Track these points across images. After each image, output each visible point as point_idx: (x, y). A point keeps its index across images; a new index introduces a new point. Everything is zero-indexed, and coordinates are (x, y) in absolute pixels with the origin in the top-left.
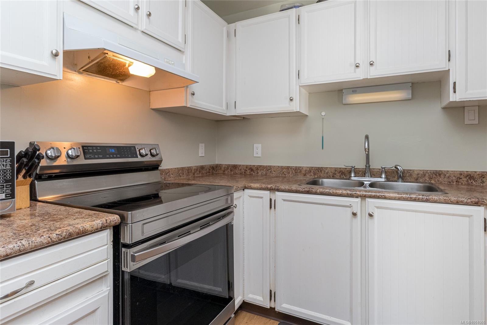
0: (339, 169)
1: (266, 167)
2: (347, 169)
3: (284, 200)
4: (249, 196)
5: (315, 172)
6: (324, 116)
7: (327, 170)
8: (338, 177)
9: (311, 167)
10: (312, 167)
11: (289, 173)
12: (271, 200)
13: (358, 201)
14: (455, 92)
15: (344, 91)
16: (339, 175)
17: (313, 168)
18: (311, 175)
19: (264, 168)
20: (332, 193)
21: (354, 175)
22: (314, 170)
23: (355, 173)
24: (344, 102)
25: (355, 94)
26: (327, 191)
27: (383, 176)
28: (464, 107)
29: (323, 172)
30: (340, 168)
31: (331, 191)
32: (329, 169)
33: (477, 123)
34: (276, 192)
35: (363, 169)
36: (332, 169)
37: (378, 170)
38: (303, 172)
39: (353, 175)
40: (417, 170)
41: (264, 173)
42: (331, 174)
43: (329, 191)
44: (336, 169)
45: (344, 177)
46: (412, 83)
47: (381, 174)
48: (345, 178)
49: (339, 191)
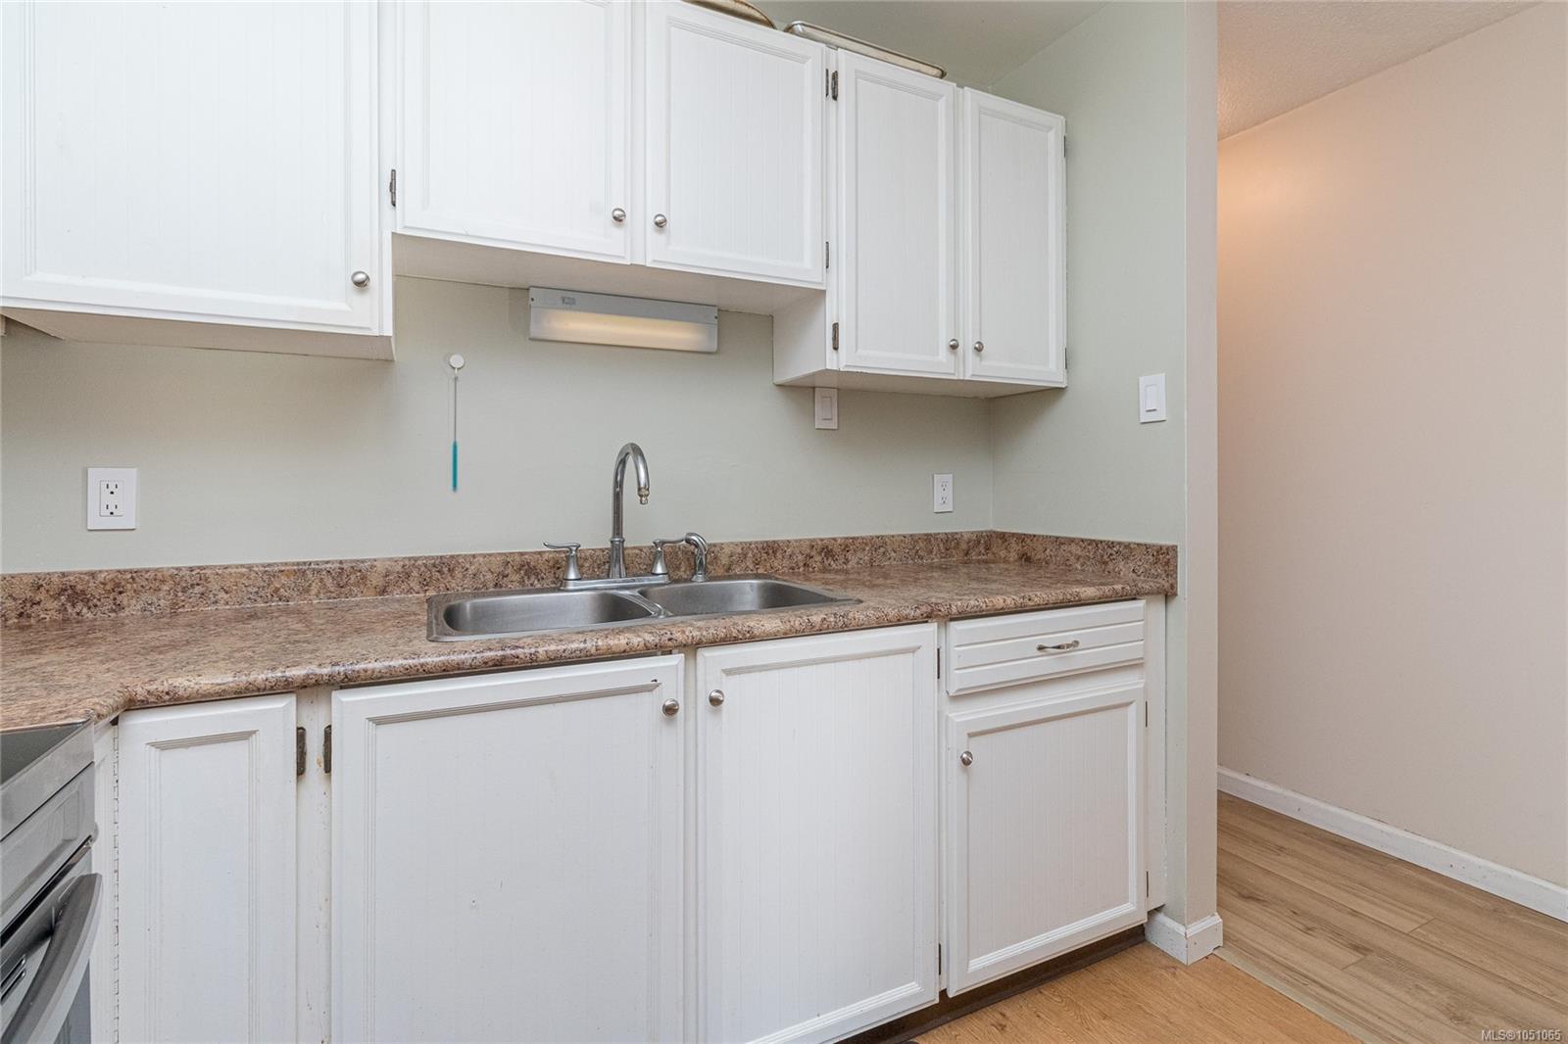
0: (517, 558)
1: (172, 576)
2: (546, 556)
3: (379, 721)
4: (153, 745)
5: (428, 574)
6: (459, 369)
7: (477, 565)
8: (515, 586)
9: (410, 559)
10: (416, 559)
11: (307, 591)
12: (301, 734)
13: (676, 663)
14: (836, 348)
15: (533, 292)
16: (516, 577)
17: (420, 562)
18: (410, 590)
19: (163, 581)
20: (593, 651)
21: (576, 575)
22: (422, 569)
23: (580, 567)
24: (534, 332)
25: (571, 309)
26: (574, 646)
27: (659, 569)
28: (814, 388)
29: (458, 574)
30: (522, 554)
31: (589, 645)
32: (481, 559)
33: (836, 427)
34: (334, 693)
35: (603, 550)
36: (492, 558)
37: (637, 551)
38: (376, 580)
39: (572, 575)
40: (728, 544)
41: (162, 602)
42: (489, 576)
43: (582, 646)
44: (506, 560)
45: (536, 582)
46: (719, 310)
47: (653, 565)
48: (539, 586)
49: (616, 642)
